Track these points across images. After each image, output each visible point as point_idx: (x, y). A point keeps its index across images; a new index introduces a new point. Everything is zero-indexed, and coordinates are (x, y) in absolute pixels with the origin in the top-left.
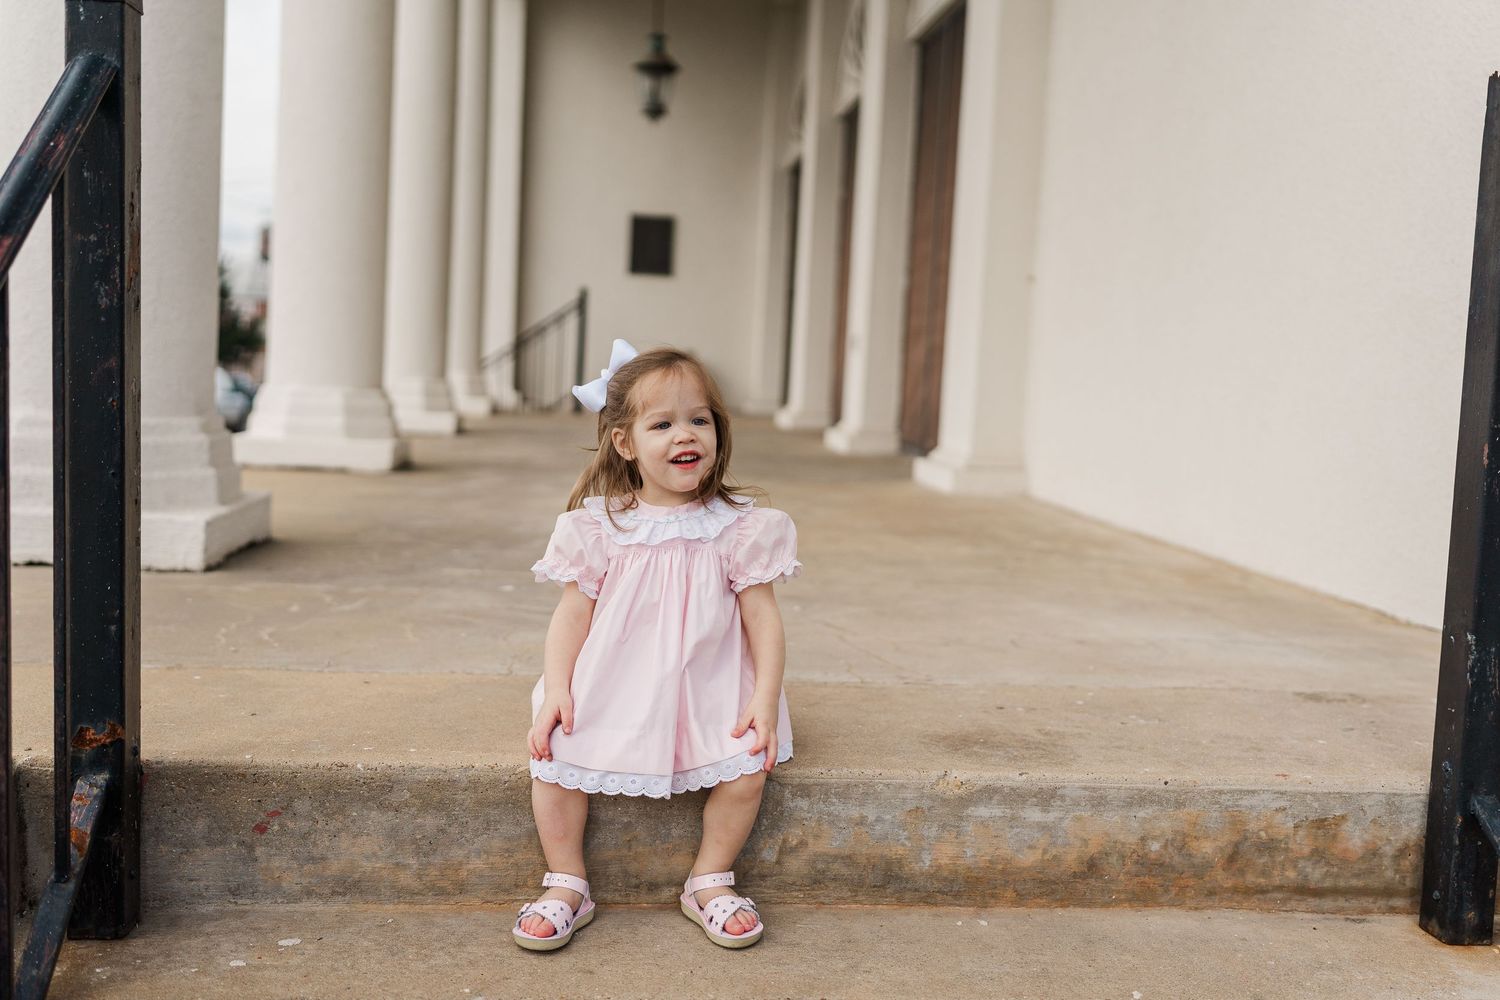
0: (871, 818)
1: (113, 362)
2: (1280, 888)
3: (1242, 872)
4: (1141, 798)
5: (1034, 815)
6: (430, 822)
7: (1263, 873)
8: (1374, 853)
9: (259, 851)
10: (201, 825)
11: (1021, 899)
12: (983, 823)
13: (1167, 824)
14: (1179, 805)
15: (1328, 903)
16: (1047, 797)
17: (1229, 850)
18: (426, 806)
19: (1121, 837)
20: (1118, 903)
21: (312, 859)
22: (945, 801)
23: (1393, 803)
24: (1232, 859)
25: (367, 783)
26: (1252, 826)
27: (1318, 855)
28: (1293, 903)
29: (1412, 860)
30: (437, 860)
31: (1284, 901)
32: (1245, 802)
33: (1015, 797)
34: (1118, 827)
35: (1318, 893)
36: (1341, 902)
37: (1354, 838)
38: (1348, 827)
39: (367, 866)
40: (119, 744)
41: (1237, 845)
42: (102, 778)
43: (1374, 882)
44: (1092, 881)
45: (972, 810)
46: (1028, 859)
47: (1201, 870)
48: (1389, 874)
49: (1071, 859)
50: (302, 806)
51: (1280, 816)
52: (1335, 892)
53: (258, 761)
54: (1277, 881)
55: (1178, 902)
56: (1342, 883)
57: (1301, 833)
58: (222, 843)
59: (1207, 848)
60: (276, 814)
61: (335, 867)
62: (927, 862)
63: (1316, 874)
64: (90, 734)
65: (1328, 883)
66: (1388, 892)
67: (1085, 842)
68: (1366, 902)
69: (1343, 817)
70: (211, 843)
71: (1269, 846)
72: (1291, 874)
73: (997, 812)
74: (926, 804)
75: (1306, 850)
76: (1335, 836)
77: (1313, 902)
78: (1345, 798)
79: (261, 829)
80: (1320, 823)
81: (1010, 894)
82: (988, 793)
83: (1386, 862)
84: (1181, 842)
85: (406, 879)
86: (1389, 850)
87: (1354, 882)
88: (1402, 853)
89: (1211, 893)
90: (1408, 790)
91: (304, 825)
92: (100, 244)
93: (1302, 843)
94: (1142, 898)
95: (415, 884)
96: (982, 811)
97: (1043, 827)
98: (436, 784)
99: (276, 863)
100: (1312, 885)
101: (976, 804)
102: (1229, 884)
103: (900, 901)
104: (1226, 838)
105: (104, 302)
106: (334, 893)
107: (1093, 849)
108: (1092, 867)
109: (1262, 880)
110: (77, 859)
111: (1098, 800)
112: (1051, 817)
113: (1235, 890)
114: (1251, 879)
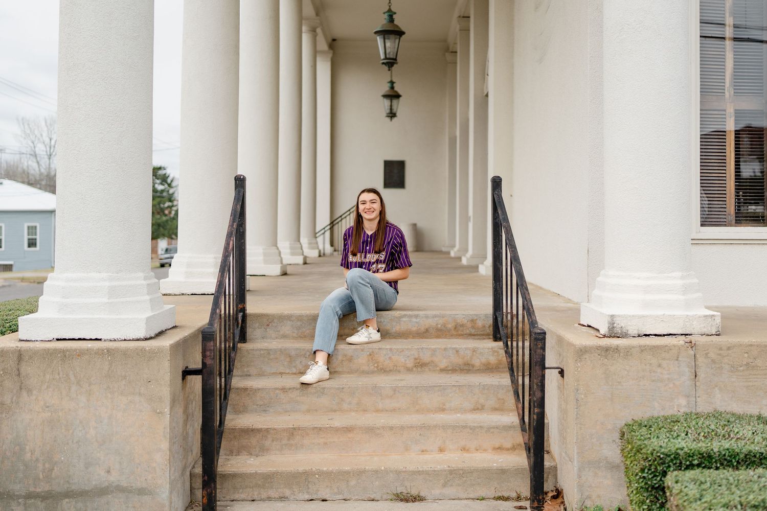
0: (382, 321)
1: (243, 241)
2: (466, 334)
3: (457, 331)
4: (435, 316)
5: (414, 320)
6: (299, 323)
7: (462, 331)
8: (484, 327)
9: (268, 330)
10: (257, 325)
11: (414, 337)
12: (404, 322)
13: (441, 321)
14: (443, 317)
15: (476, 337)
16: (416, 316)
17: (455, 326)
18: (298, 320)
19: (432, 324)
20: (433, 338)
21: (277, 331)
22: (397, 318)
23: (486, 316)
24: (455, 328)
25: (287, 316)
26: (458, 321)
27: (473, 327)
28: (469, 338)
29: (491, 328)
30: (300, 331)
31: (467, 337)
32: (457, 316)
33: (410, 316)
34: (431, 322)
35: (474, 335)
36: (479, 337)
37: (480, 323)
38: (478, 321)
39: (287, 332)
40: (244, 307)
41: (456, 325)
42: (242, 314)
43: (485, 333)
44: (427, 333)
45: (402, 319)
46: (414, 329)
47: (449, 330)
48: (488, 331)
49: (423, 329)
50: (275, 321)
51: (464, 319)
52: (477, 335)
53: (268, 312)
54: (465, 333)
55: (445, 338)
56: (478, 333)
57: (469, 323)
58: (261, 328)
59: (450, 326)
60: (270, 322)
61: (282, 333)
62: (394, 330)
63: (473, 331)
64: (239, 306)
65: (476, 333)
66: (488, 335)
67: (425, 325)
68: (484, 337)
69: (477, 319)
70: (259, 328)
71: (462, 326)
72: (468, 331)
73: (407, 319)
74: (393, 318)
75: (470, 326)
76: (475, 323)
77: (473, 337)
78: (476, 315)
79: (268, 325)
80: (472, 321)
81: (411, 336)
82: (405, 316)
83: (487, 328)
84: (444, 325)
85: (295, 335)
86: (487, 326)
87: (481, 333)
88: (490, 327)
89: (452, 336)
90: (489, 313)
91: (276, 324)
92: (241, 221)
93: (469, 325)
94: (438, 337)
95: (296, 336)
96: (404, 319)
97: (416, 322)
98: (300, 316)
99: (271, 332)
100: (473, 333)
101: (403, 318)
102: (455, 334)
103: (390, 338)
104: (453, 324)
105: (241, 231)
106: (281, 338)
107: (427, 327)
108: (427, 330)
109: (462, 333)
110: (240, 326)
111: (427, 317)
112: (418, 320)
113: (457, 335)
114: (460, 332)
